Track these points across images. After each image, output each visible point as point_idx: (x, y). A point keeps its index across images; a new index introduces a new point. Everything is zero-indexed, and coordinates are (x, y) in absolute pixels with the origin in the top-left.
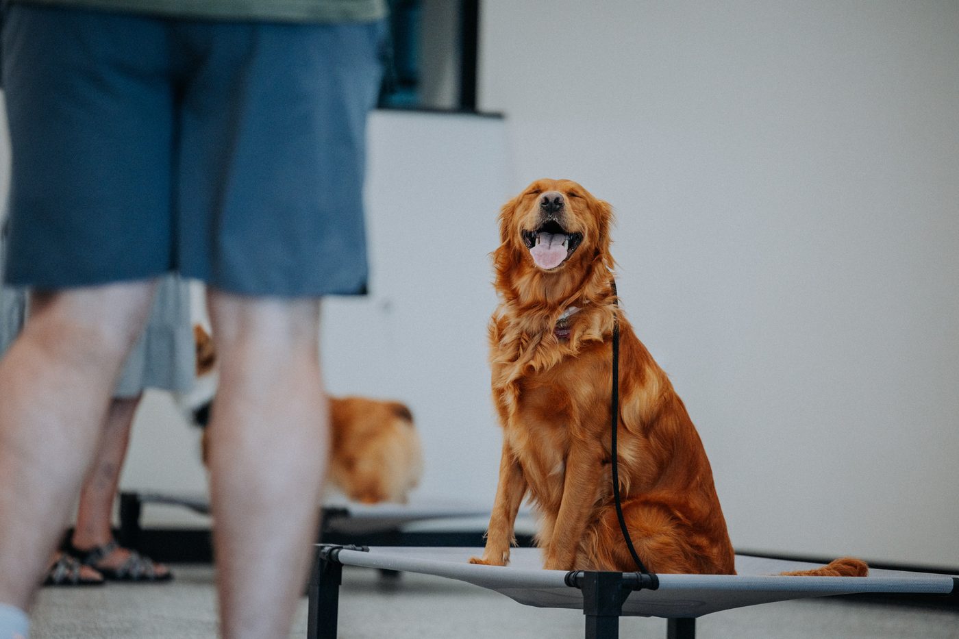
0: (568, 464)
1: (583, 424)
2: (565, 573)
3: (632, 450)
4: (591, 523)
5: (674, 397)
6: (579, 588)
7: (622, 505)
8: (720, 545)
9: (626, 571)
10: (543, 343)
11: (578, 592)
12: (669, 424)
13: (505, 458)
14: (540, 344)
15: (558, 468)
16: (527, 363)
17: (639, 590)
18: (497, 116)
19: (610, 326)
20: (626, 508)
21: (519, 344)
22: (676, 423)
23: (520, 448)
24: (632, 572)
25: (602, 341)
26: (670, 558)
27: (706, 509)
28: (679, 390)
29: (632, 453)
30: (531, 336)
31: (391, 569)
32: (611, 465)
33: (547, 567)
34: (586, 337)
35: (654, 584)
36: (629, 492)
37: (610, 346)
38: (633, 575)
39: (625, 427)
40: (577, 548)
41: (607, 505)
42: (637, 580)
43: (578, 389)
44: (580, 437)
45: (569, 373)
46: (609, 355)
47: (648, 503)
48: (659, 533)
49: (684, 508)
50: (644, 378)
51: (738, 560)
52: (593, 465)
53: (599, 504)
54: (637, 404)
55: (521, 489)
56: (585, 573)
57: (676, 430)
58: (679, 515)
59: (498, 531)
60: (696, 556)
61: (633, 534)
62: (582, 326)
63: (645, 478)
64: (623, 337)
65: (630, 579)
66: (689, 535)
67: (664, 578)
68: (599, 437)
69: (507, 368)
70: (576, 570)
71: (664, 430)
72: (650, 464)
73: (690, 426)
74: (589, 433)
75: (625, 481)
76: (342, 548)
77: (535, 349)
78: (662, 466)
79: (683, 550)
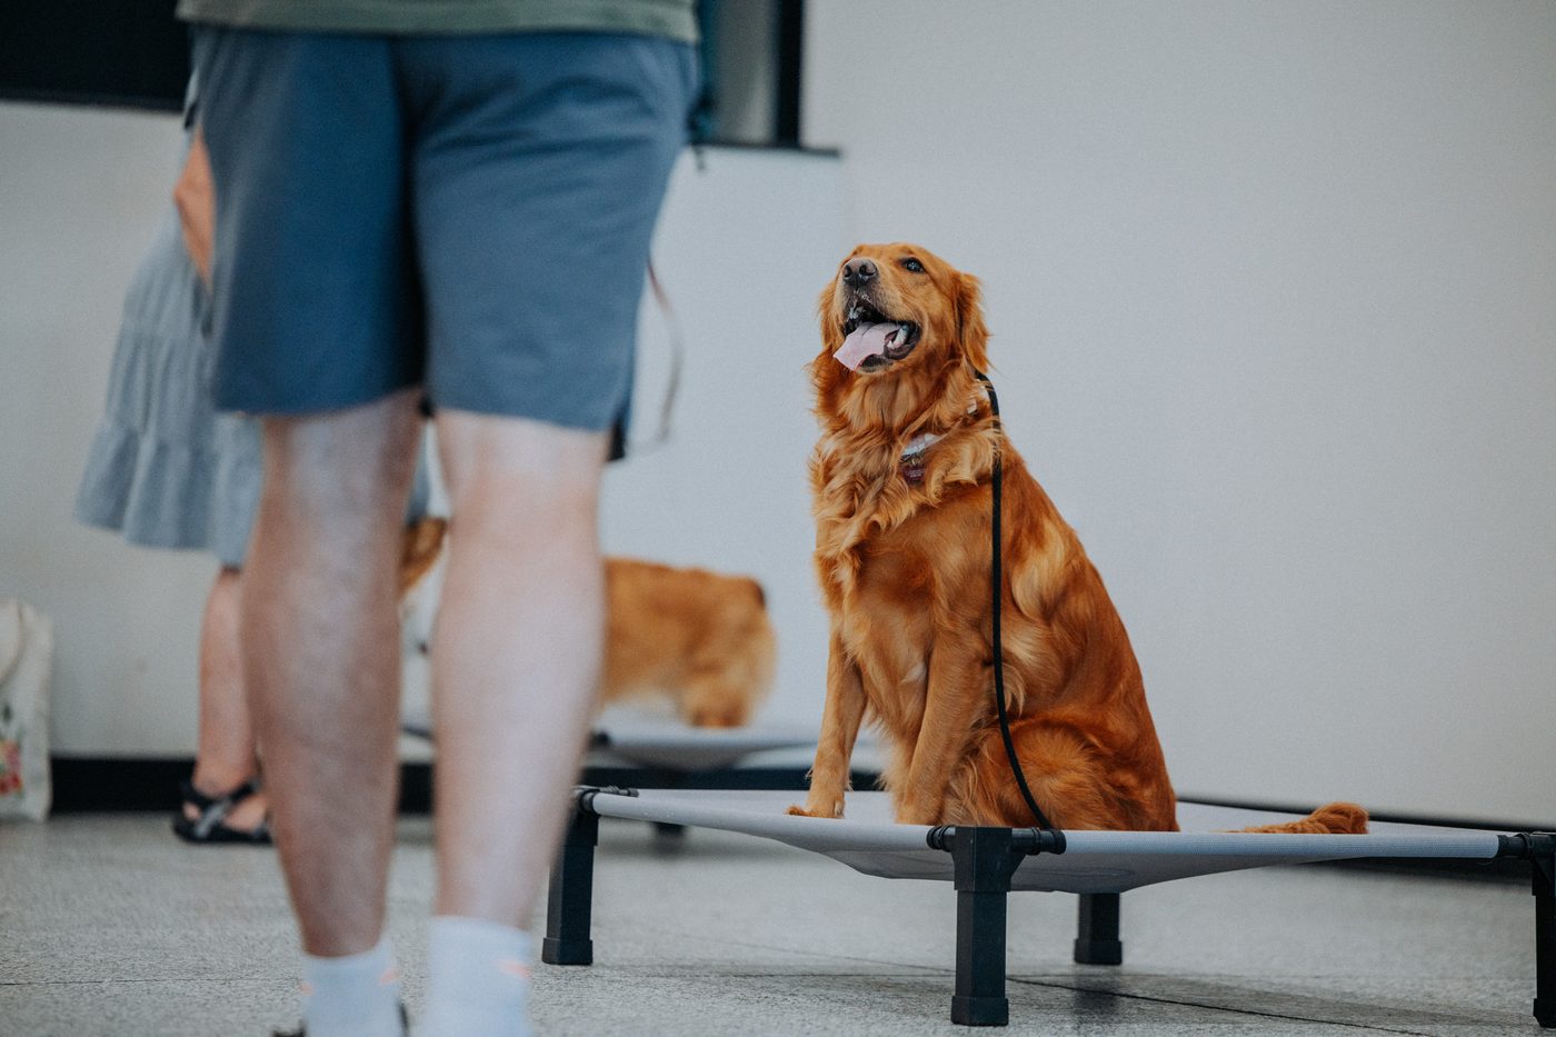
0: (931, 666)
1: (952, 606)
2: (928, 828)
3: (1030, 644)
4: (967, 754)
5: (1087, 565)
6: (948, 851)
7: (1011, 728)
8: (1154, 786)
9: (1016, 827)
10: (887, 490)
11: (945, 857)
12: (1080, 605)
13: (835, 660)
14: (882, 491)
15: (916, 672)
16: (868, 518)
17: (1037, 854)
18: (831, 153)
19: (987, 463)
20: (1015, 733)
21: (854, 491)
22: (1090, 605)
23: (858, 643)
24: (1026, 827)
25: (975, 483)
26: (1084, 806)
27: (1132, 733)
28: (1094, 555)
29: (1030, 647)
30: (870, 480)
31: (670, 822)
32: (993, 668)
33: (901, 818)
34: (951, 478)
35: (1058, 846)
36: (1024, 708)
37: (988, 491)
38: (1028, 831)
39: (1019, 610)
40: (947, 790)
41: (988, 727)
42: (1033, 839)
43: (944, 556)
44: (947, 625)
45: (929, 532)
46: (987, 505)
47: (1049, 725)
48: (1068, 769)
49: (1100, 730)
50: (1042, 536)
51: (1180, 808)
52: (970, 667)
53: (977, 725)
54: (1034, 577)
55: (859, 704)
56: (958, 829)
57: (1090, 615)
58: (1094, 740)
59: (827, 771)
60: (1119, 800)
61: (1030, 772)
62: (944, 462)
63: (1043, 685)
64: (1009, 477)
65: (1023, 838)
66: (1110, 771)
67: (1073, 837)
68: (976, 626)
69: (840, 529)
70: (946, 823)
71: (1072, 614)
72: (1052, 664)
73: (1111, 610)
74: (961, 621)
75: (1015, 691)
76: (598, 791)
77: (877, 497)
78: (1070, 668)
79: (1102, 792)
